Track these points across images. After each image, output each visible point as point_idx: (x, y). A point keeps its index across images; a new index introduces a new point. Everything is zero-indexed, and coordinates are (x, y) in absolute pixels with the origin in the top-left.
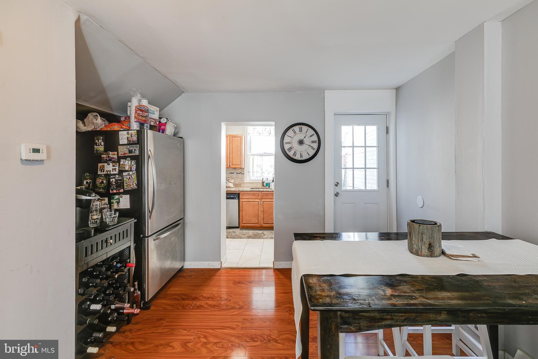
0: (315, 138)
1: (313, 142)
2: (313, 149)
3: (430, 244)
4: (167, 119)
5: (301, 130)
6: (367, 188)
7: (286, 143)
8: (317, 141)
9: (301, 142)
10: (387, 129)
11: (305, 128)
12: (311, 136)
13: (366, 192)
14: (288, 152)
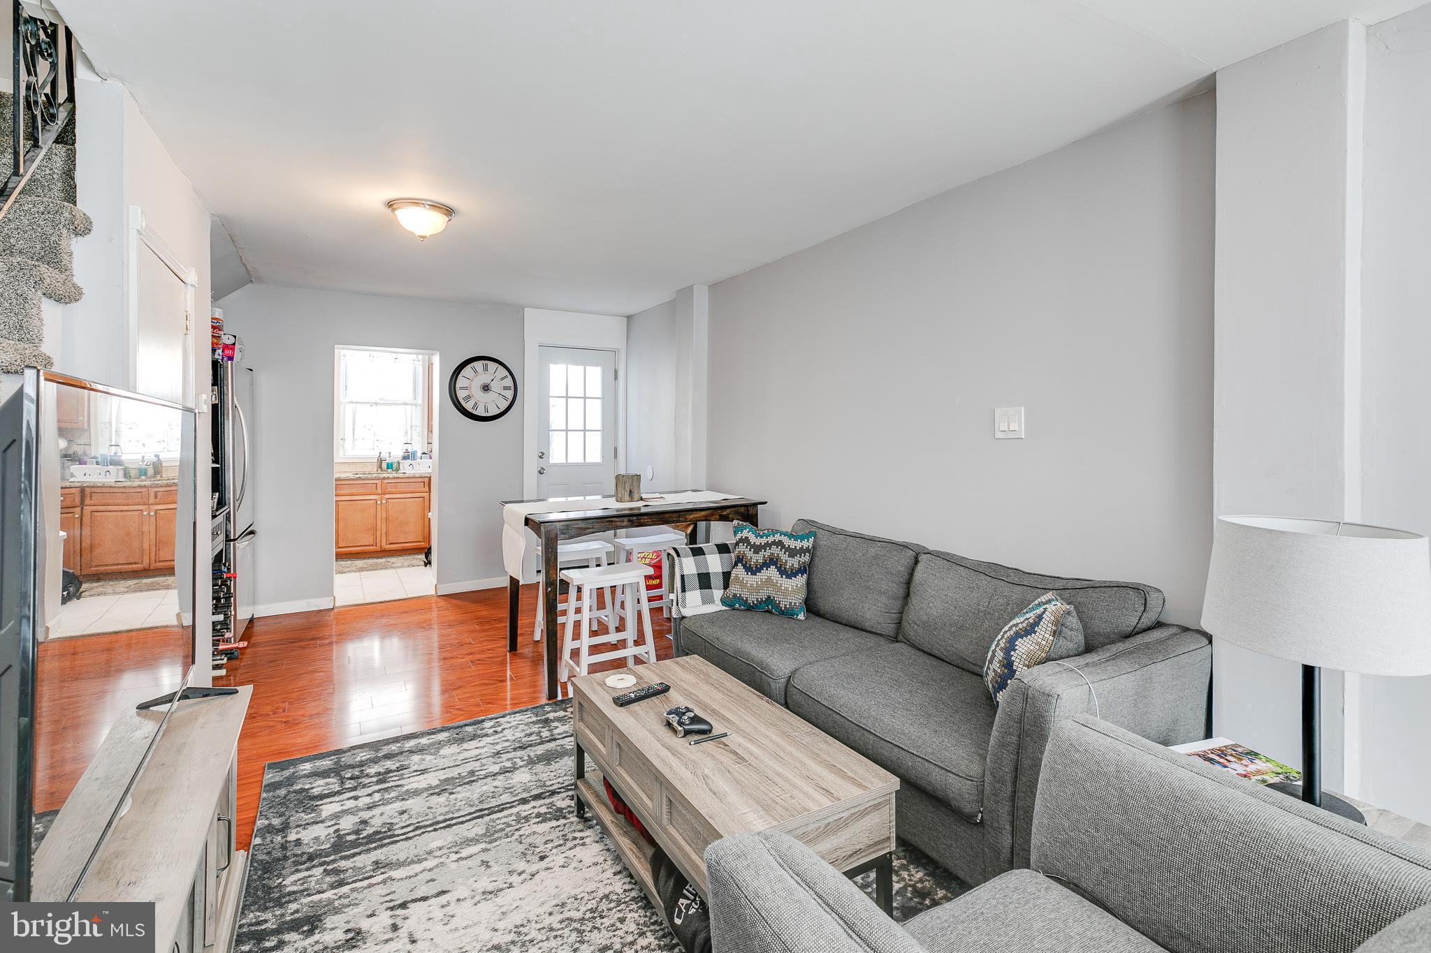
0: (509, 383)
1: (506, 388)
2: (506, 399)
3: (630, 491)
4: (235, 337)
5: (486, 369)
6: (587, 461)
7: (461, 388)
8: (513, 387)
9: (486, 388)
10: (616, 372)
11: (492, 365)
12: (502, 379)
13: (585, 465)
14: (463, 403)
